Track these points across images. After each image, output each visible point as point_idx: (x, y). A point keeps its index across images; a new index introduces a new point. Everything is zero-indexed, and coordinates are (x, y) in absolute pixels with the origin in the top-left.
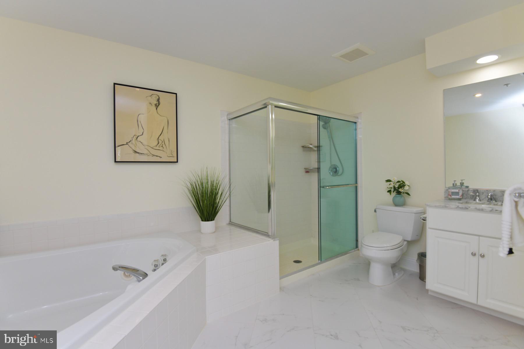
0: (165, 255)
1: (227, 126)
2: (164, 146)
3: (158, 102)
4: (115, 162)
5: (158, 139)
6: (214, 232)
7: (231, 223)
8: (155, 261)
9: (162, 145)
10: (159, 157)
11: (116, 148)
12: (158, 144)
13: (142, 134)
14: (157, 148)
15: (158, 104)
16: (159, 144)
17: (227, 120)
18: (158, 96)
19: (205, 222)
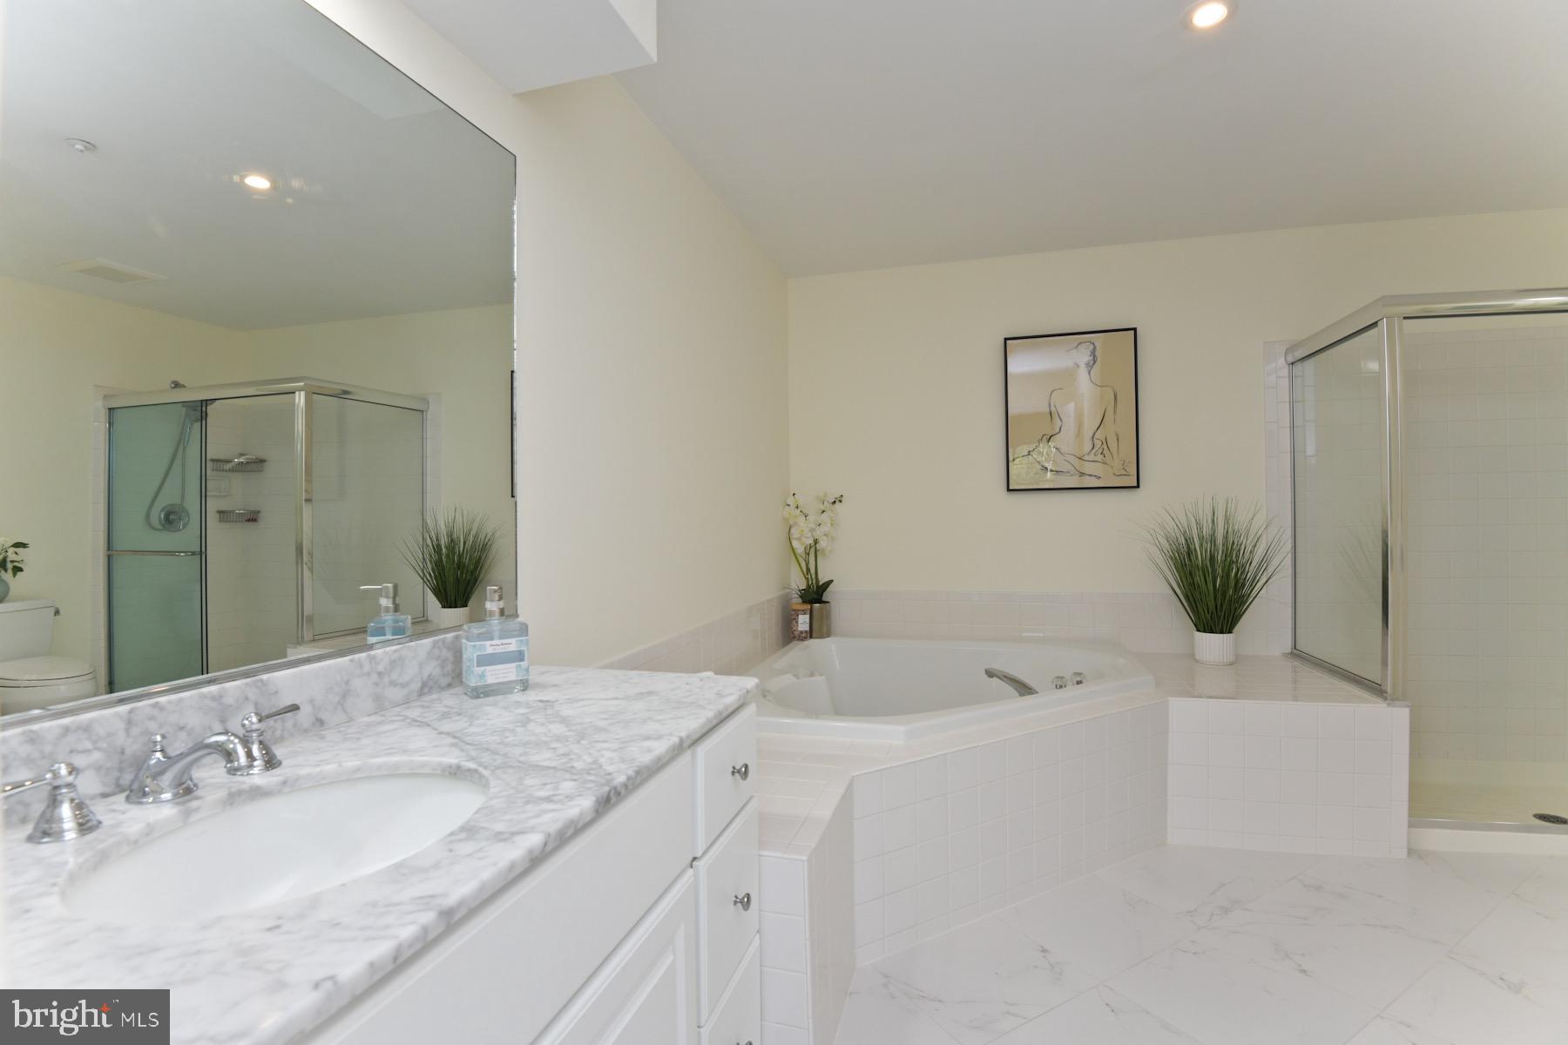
0: (1080, 674)
1: (1285, 383)
2: (1106, 452)
3: (1091, 358)
4: (1009, 490)
5: (1093, 437)
6: (1231, 664)
7: (1297, 654)
8: (1058, 677)
9: (1101, 451)
10: (1094, 478)
11: (1011, 464)
12: (1093, 448)
13: (1058, 430)
14: (1091, 457)
15: (1092, 362)
16: (1096, 449)
17: (1287, 366)
18: (1093, 344)
19: (1204, 634)
